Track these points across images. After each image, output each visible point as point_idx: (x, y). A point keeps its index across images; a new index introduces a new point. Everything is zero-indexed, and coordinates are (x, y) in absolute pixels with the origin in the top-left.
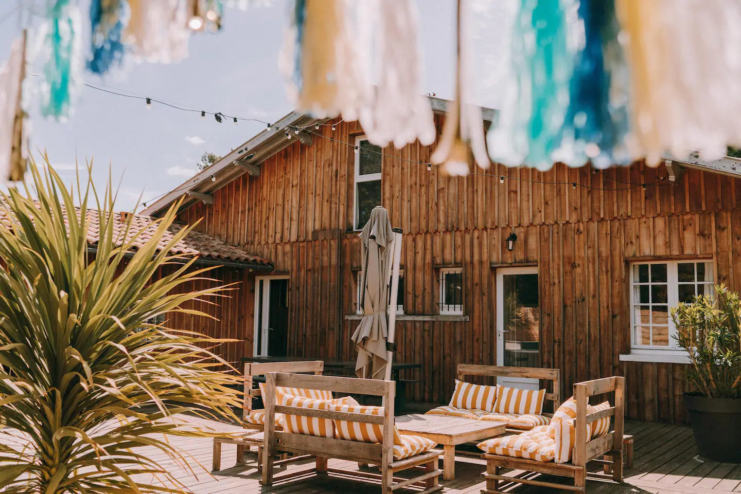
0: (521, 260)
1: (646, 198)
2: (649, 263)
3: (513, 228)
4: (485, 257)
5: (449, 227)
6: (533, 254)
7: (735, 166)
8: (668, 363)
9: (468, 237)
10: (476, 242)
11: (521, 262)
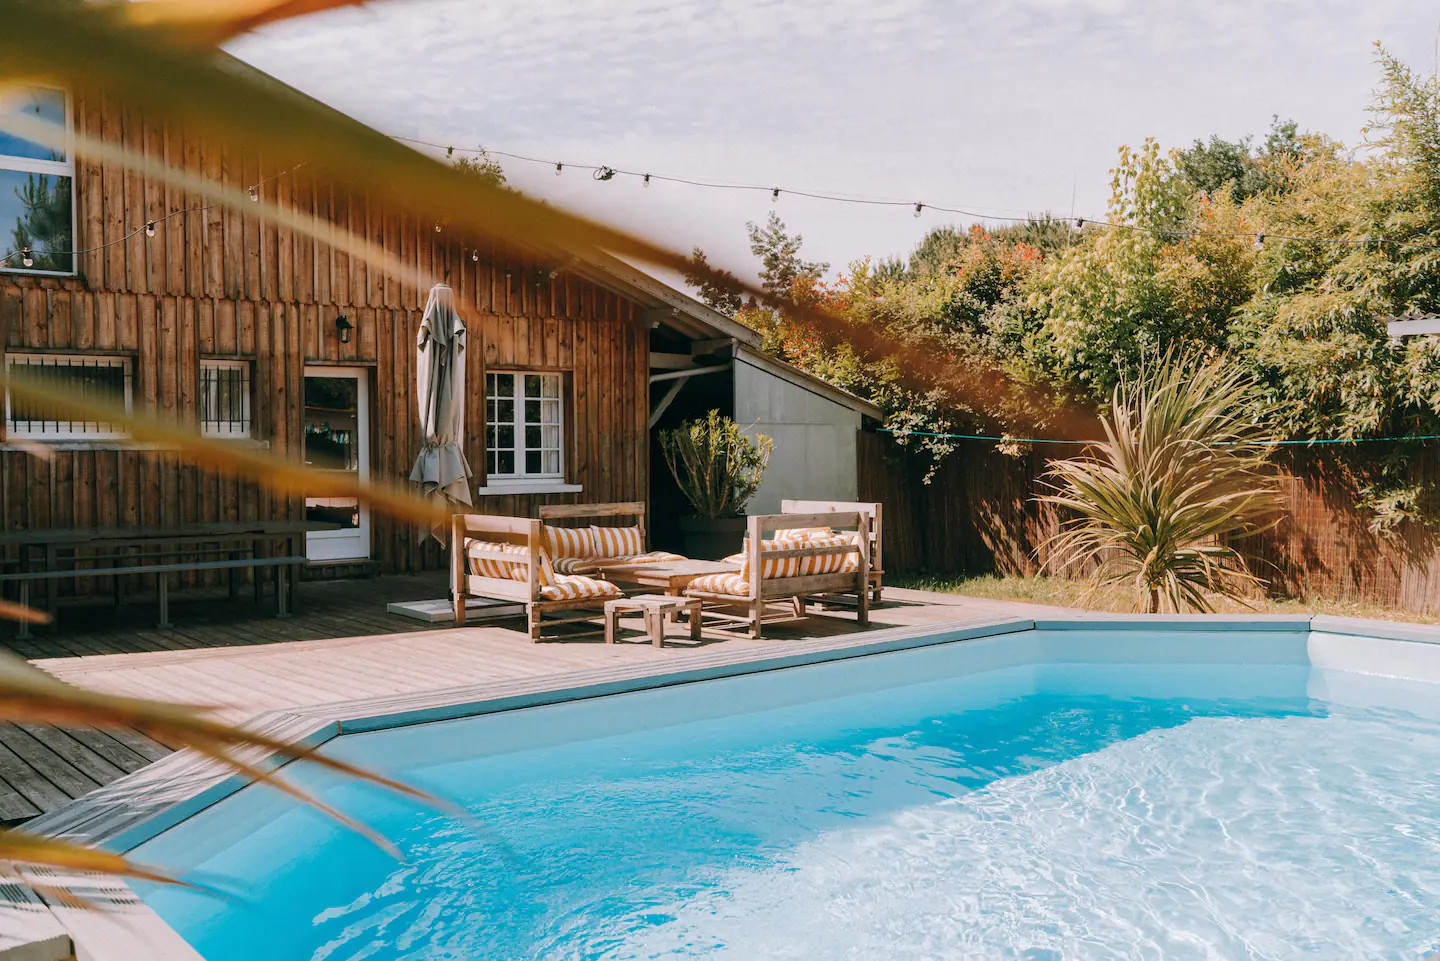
0: (352, 357)
1: (511, 292)
2: (496, 373)
3: (341, 308)
4: (294, 349)
5: (231, 292)
6: (369, 351)
7: (636, 278)
8: (530, 494)
9: (264, 313)
10: (278, 324)
11: (351, 359)
